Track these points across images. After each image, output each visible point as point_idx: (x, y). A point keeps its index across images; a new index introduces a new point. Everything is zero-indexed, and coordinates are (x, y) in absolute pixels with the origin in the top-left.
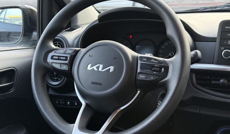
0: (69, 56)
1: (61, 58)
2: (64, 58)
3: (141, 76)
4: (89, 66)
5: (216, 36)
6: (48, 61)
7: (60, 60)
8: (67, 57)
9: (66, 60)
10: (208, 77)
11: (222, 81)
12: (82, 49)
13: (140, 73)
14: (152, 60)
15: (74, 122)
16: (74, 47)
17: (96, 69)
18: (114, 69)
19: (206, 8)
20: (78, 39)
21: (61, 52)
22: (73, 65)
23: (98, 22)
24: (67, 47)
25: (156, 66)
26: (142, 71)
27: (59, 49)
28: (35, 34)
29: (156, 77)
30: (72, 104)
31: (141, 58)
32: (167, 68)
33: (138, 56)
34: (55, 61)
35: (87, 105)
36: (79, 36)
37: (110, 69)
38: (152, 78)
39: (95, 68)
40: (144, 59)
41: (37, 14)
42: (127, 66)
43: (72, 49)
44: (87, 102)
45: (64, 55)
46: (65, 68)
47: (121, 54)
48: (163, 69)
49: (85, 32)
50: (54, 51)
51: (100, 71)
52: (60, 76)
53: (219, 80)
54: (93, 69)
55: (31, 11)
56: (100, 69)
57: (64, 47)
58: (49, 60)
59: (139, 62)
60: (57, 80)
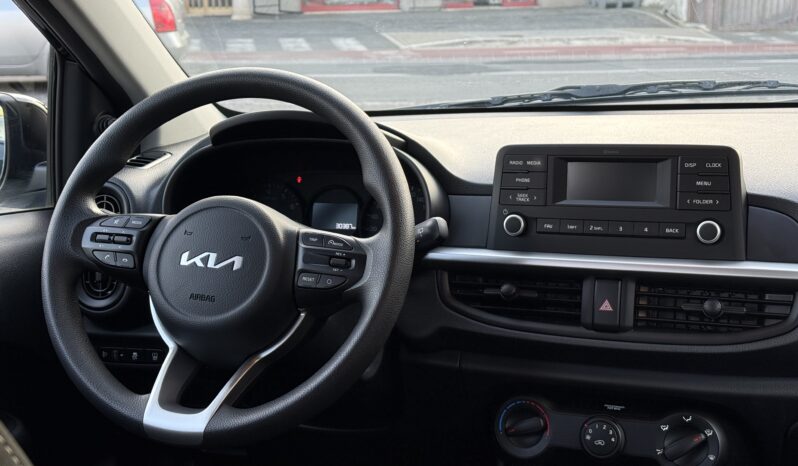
0: (135, 234)
1: (117, 238)
2: (124, 239)
3: (304, 278)
4: (185, 256)
5: (491, 182)
6: (83, 246)
7: (114, 242)
8: (130, 236)
9: (128, 243)
10: (481, 280)
11: (505, 288)
12: (168, 216)
13: (302, 271)
14: (330, 242)
15: (148, 391)
16: (147, 212)
17: (200, 264)
18: (244, 263)
19: (506, 100)
20: (159, 187)
21: (116, 222)
22: (147, 255)
23: (210, 145)
24: (129, 212)
25: (337, 254)
26: (308, 267)
27: (112, 216)
28: (41, 170)
29: (339, 281)
30: (145, 357)
31: (307, 236)
32: (362, 260)
33: (298, 233)
34: (101, 246)
35: (180, 350)
36: (162, 178)
37: (233, 262)
38: (329, 282)
39: (198, 260)
40: (313, 239)
41: (47, 119)
42: (272, 255)
43: (142, 217)
44: (180, 344)
45: (123, 232)
46: (126, 261)
47: (261, 230)
48: (353, 262)
49: (178, 171)
50: (98, 222)
51: (211, 269)
52: (112, 285)
53: (499, 287)
54: (195, 263)
55: (29, 108)
56: (211, 264)
57: (122, 212)
58: (87, 243)
59: (302, 245)
60: (104, 296)
